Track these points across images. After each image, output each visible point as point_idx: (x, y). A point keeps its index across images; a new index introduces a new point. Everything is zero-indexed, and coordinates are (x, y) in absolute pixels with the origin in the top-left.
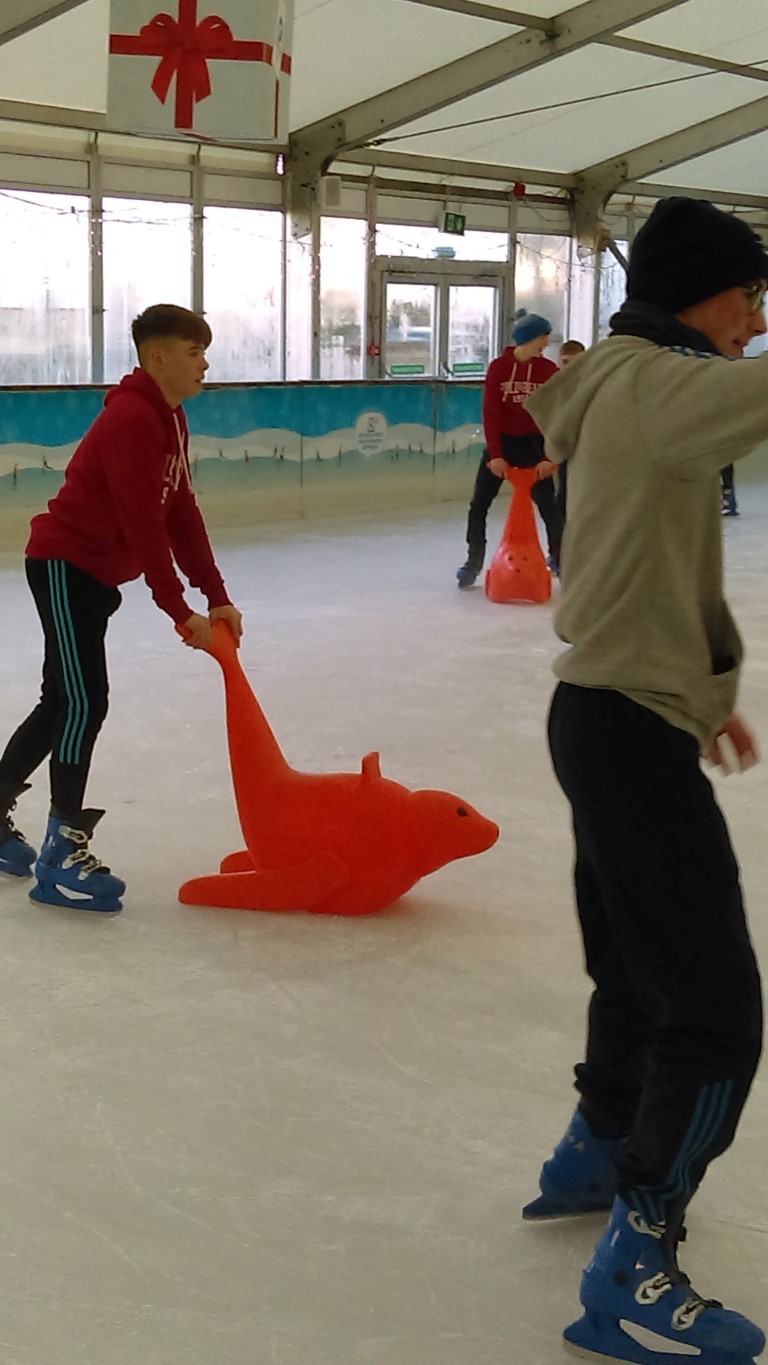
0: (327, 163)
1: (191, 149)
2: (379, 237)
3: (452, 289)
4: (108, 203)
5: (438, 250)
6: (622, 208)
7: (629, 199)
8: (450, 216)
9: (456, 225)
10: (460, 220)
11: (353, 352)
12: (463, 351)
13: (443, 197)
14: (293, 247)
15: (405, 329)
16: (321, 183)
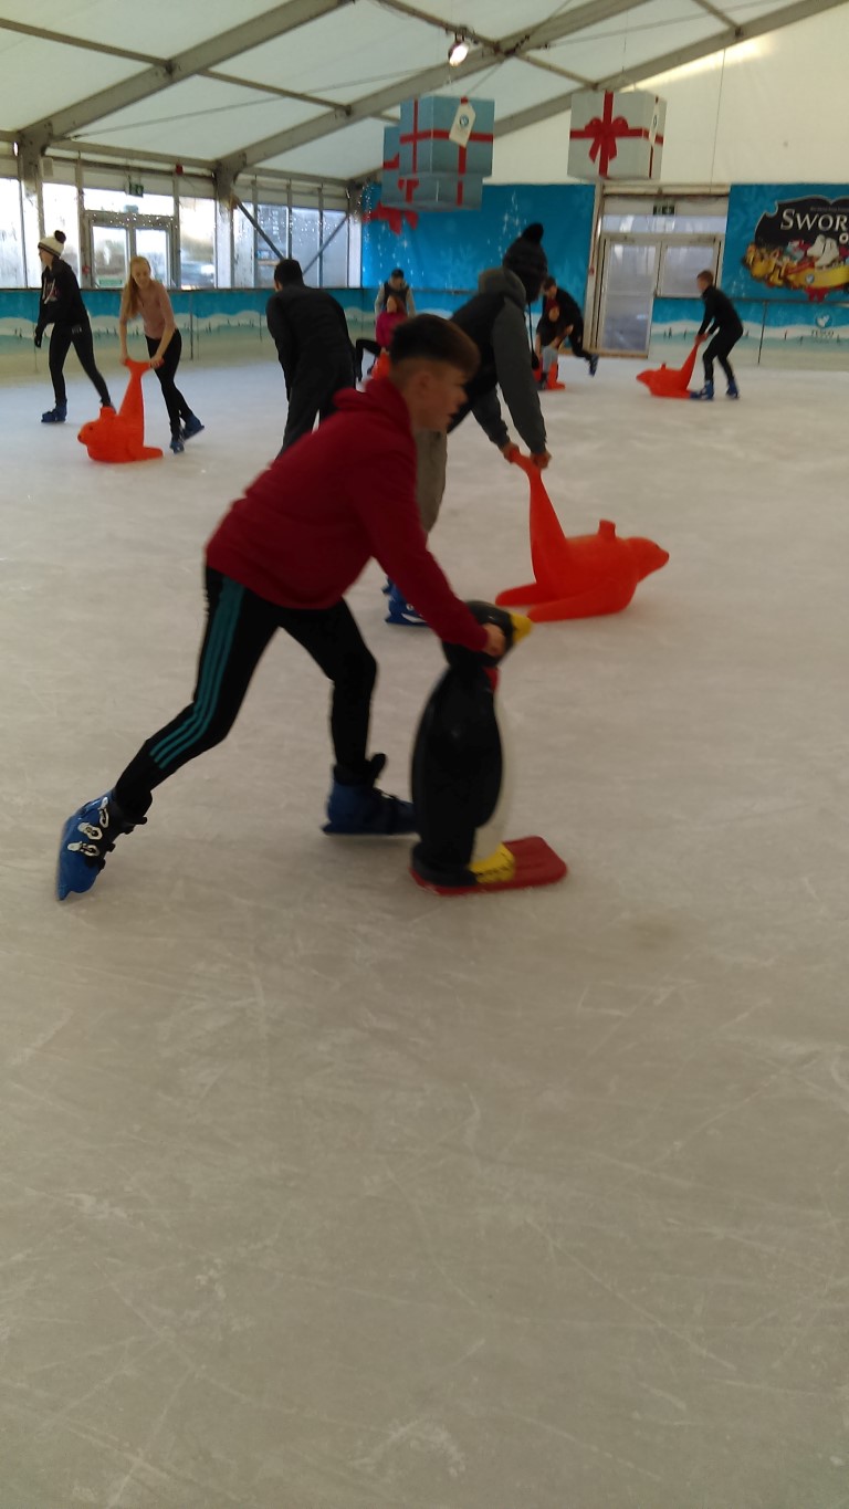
0: (43, 150)
2: (85, 197)
3: (137, 231)
5: (128, 207)
6: (249, 183)
7: (254, 177)
8: (133, 185)
9: (137, 190)
10: (139, 187)
13: (128, 173)
14: (26, 202)
15: (107, 257)
16: (41, 162)
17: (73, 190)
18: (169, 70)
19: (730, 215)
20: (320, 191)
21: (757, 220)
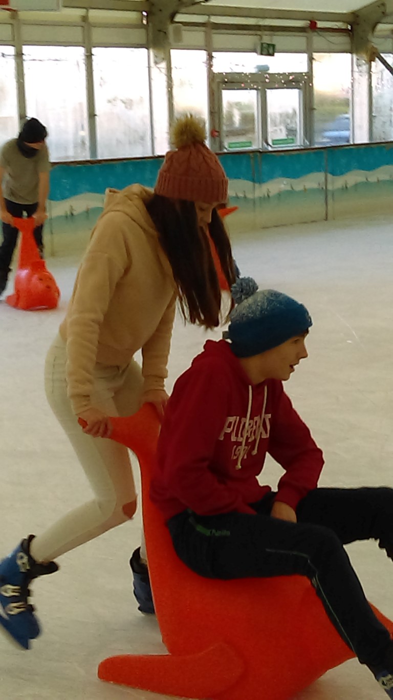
0: (173, 16)
1: (83, 12)
2: (214, 61)
3: (269, 92)
4: (26, 49)
5: (258, 67)
6: (388, 33)
8: (264, 45)
9: (268, 50)
10: (272, 48)
12: (279, 131)
13: (259, 33)
14: (154, 70)
15: (237, 119)
16: (171, 28)
17: (203, 55)
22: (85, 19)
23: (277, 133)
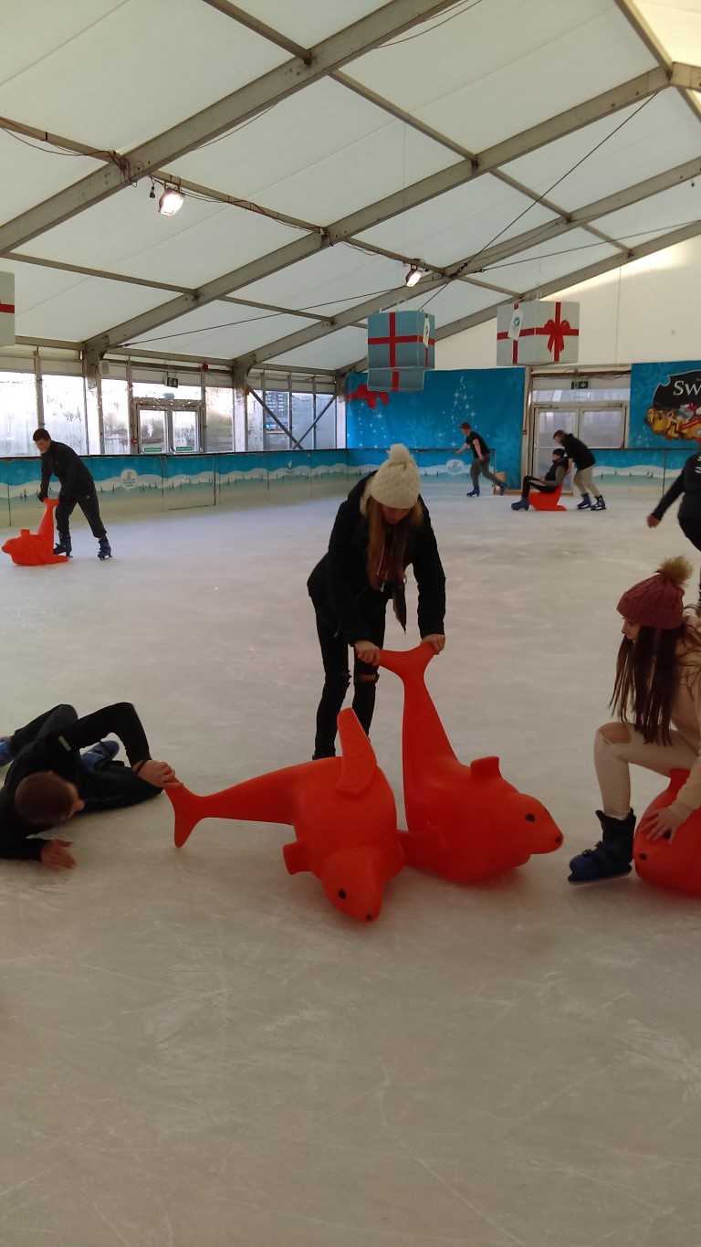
0: (102, 355)
1: (35, 348)
2: (133, 388)
3: (174, 413)
5: (165, 394)
6: (259, 375)
7: (262, 371)
8: (171, 379)
9: (173, 383)
10: (176, 381)
11: (124, 442)
12: (181, 440)
13: (166, 370)
14: (88, 393)
15: (150, 431)
16: (101, 363)
17: (125, 383)
18: (196, 297)
19: (632, 387)
20: (313, 379)
21: (654, 390)
22: (36, 353)
23: (180, 442)
